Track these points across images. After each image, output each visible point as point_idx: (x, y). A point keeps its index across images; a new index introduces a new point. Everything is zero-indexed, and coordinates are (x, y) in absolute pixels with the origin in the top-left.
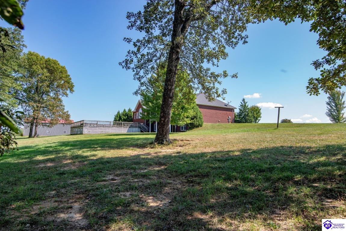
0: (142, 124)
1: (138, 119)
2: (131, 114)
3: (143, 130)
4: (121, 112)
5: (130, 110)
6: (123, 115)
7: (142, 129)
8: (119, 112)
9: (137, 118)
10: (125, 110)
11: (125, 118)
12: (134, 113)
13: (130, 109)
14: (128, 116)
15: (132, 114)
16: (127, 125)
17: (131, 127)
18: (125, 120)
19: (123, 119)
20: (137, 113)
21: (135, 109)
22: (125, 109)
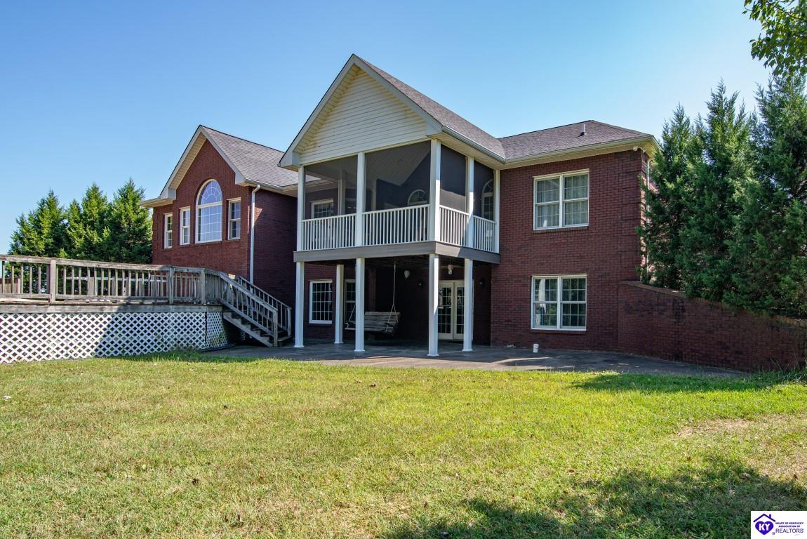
0: (232, 277)
1: (193, 246)
2: (140, 221)
3: (244, 322)
4: (64, 204)
5: (128, 195)
6: (84, 219)
7: (235, 316)
8: (50, 203)
9: (183, 242)
10: (94, 194)
11: (96, 239)
12: (160, 210)
13: (130, 187)
14: (116, 226)
15: (150, 216)
16: (103, 290)
17: (144, 296)
18: (91, 251)
19: (78, 242)
20: (187, 209)
21: (169, 186)
22: (95, 189)
